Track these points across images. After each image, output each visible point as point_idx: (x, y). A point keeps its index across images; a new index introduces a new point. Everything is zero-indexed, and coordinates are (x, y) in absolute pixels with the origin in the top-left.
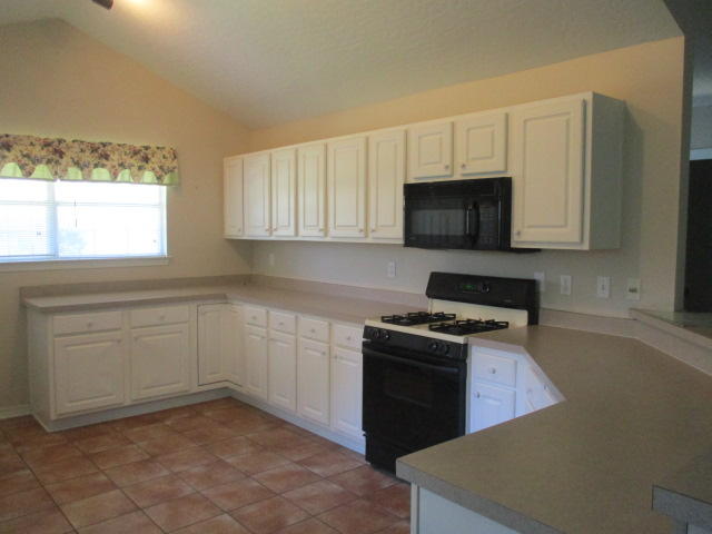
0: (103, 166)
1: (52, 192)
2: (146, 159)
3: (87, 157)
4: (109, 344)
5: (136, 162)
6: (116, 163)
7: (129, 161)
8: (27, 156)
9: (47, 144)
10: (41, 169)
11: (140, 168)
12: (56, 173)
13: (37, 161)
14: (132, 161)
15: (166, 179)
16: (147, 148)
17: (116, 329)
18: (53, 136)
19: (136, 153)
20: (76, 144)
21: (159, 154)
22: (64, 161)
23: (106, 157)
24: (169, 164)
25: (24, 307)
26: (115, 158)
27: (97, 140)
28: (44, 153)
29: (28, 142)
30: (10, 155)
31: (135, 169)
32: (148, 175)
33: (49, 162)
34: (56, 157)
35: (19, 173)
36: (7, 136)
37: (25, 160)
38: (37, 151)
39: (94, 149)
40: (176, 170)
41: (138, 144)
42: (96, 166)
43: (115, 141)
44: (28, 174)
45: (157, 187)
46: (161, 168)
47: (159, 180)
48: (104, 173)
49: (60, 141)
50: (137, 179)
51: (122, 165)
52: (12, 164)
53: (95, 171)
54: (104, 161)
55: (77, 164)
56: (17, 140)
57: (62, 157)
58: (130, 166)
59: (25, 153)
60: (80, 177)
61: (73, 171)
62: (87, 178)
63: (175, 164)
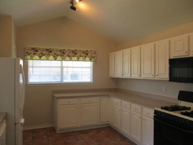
0: (75, 56)
1: (62, 64)
2: (87, 54)
3: (71, 54)
4: (74, 108)
5: (84, 55)
6: (79, 56)
7: (82, 55)
8: (55, 54)
9: (61, 51)
10: (59, 58)
11: (85, 57)
12: (63, 59)
13: (58, 55)
14: (83, 55)
15: (93, 60)
16: (87, 51)
17: (77, 104)
18: (62, 49)
19: (84, 52)
20: (68, 51)
21: (91, 53)
22: (65, 55)
23: (76, 54)
24: (93, 55)
25: (53, 97)
26: (78, 54)
27: (74, 49)
28: (60, 53)
29: (55, 50)
30: (51, 54)
31: (84, 57)
32: (88, 59)
33: (61, 56)
34: (63, 54)
35: (53, 59)
36: (51, 49)
37: (55, 55)
38: (58, 53)
39: (73, 52)
40: (95, 57)
41: (85, 50)
42: (73, 56)
43: (79, 49)
44: (55, 59)
45: (90, 62)
46: (91, 56)
47: (91, 60)
48: (75, 58)
49: (64, 50)
50: (84, 60)
51: (80, 56)
52: (52, 56)
53: (73, 58)
54: (76, 55)
55: (68, 56)
56: (53, 50)
57: (64, 54)
58: (83, 56)
59: (55, 53)
60: (69, 60)
61: (67, 58)
62: (71, 60)
63: (95, 55)
